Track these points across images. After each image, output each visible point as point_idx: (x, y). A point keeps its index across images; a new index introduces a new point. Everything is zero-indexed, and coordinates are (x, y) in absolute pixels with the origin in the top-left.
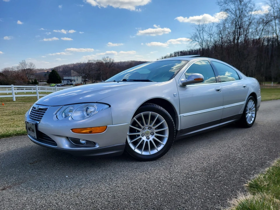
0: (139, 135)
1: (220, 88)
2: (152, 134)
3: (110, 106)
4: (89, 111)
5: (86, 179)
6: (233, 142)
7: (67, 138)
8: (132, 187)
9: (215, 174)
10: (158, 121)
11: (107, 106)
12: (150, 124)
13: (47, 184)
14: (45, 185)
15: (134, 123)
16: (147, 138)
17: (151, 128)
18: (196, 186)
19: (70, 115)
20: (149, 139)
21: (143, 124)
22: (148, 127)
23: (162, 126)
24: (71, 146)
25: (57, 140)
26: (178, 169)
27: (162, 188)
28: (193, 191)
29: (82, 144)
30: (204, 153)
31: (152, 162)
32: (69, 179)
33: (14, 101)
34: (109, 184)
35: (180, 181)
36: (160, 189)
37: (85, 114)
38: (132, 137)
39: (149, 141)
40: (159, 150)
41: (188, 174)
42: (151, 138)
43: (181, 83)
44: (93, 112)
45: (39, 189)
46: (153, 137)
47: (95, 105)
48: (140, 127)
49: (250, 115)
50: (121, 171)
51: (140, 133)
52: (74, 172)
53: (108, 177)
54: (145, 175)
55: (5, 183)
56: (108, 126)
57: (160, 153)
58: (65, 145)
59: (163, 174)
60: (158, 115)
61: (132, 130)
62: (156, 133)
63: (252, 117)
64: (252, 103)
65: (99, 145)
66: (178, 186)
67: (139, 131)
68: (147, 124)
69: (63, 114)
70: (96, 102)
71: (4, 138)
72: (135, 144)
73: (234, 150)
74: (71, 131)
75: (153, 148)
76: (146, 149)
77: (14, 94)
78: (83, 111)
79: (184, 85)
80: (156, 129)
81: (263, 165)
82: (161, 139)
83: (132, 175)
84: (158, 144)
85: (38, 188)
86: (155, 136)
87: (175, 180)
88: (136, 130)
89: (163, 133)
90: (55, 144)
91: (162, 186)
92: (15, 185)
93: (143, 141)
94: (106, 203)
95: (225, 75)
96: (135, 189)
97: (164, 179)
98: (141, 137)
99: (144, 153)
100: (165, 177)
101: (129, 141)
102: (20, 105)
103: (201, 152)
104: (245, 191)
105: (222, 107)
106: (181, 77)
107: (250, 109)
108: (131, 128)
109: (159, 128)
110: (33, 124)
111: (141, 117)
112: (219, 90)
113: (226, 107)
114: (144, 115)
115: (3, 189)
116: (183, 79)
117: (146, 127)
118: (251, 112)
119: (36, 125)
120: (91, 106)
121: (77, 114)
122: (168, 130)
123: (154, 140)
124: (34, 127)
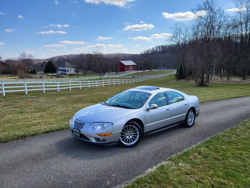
0: (125, 136)
3: (113, 124)
4: (104, 126)
5: (103, 155)
7: (95, 138)
9: (157, 154)
10: (134, 129)
11: (112, 124)
12: (130, 130)
13: (88, 157)
15: (123, 130)
17: (131, 132)
18: (148, 159)
19: (95, 127)
20: (130, 137)
21: (127, 131)
23: (136, 132)
24: (96, 141)
25: (90, 138)
26: (142, 151)
29: (100, 140)
30: (156, 144)
31: (131, 148)
32: (96, 155)
34: (113, 158)
35: (142, 157)
37: (102, 127)
38: (122, 137)
39: (130, 138)
41: (146, 154)
42: (131, 137)
43: (146, 109)
44: (106, 126)
45: (86, 159)
46: (132, 136)
47: (106, 123)
48: (126, 132)
49: (190, 120)
50: (117, 152)
51: (126, 135)
53: (112, 155)
54: (127, 154)
55: (71, 156)
56: (112, 133)
57: (135, 144)
58: (94, 141)
59: (135, 154)
60: (134, 126)
61: (122, 134)
63: (192, 121)
65: (108, 141)
66: (141, 159)
67: (125, 134)
68: (129, 130)
72: (123, 140)
73: (172, 143)
74: (97, 135)
75: (131, 142)
76: (128, 142)
77: (26, 88)
79: (148, 110)
80: (133, 133)
81: (181, 151)
82: (136, 137)
83: (122, 154)
84: (134, 140)
86: (133, 136)
87: (140, 156)
88: (124, 133)
89: (136, 135)
90: (90, 140)
91: (134, 159)
92: (76, 157)
93: (127, 138)
94: (113, 164)
98: (126, 136)
99: (127, 144)
101: (121, 139)
102: (35, 100)
105: (170, 118)
106: (146, 105)
107: (190, 117)
108: (121, 132)
109: (135, 132)
110: (78, 130)
111: (126, 127)
112: (168, 109)
113: (172, 118)
114: (127, 127)
115: (72, 159)
116: (148, 107)
117: (129, 132)
118: (191, 118)
119: (80, 131)
120: (105, 124)
121: (99, 128)
122: (139, 133)
123: (132, 138)
124: (78, 132)
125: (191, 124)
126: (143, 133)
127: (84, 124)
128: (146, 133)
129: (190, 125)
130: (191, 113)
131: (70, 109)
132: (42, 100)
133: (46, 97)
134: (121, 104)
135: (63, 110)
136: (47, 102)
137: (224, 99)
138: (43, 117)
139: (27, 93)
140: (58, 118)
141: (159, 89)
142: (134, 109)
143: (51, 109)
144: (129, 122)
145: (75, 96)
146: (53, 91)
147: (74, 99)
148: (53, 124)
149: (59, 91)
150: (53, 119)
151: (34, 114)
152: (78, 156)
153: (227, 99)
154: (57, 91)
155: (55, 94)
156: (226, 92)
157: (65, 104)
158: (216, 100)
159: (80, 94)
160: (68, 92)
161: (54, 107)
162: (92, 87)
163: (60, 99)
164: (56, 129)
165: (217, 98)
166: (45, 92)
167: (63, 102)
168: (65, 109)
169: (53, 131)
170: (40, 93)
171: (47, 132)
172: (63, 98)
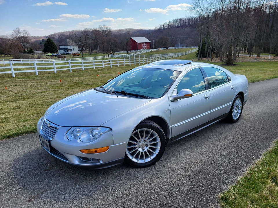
0: (136, 148)
1: (209, 95)
2: (147, 146)
3: (111, 129)
4: (94, 133)
5: (93, 189)
6: (217, 143)
7: (77, 156)
8: (130, 199)
10: (152, 135)
12: (145, 138)
13: (63, 195)
14: (61, 196)
15: (131, 138)
16: (142, 149)
17: (146, 141)
18: (180, 197)
19: (78, 135)
20: (144, 150)
21: (139, 138)
22: (143, 141)
23: (155, 140)
24: (81, 162)
25: (69, 157)
26: (167, 177)
27: (153, 200)
28: (177, 202)
30: (190, 158)
32: (80, 189)
33: (14, 77)
34: (112, 195)
35: (168, 191)
36: (151, 200)
37: (91, 135)
38: (130, 150)
39: (144, 152)
40: (152, 159)
41: (175, 183)
42: (146, 149)
43: (172, 98)
44: (97, 134)
45: (58, 200)
46: (148, 148)
47: (98, 128)
48: (136, 141)
49: (236, 111)
51: (137, 146)
52: (83, 181)
53: (111, 187)
54: (140, 184)
55: (29, 193)
56: (110, 146)
57: (154, 161)
58: (76, 162)
60: (152, 131)
61: (129, 144)
62: (150, 145)
63: (238, 112)
64: (239, 101)
65: (103, 161)
66: (166, 198)
67: (135, 144)
68: (142, 137)
69: (72, 135)
70: (100, 126)
71: (17, 136)
72: (132, 154)
73: (216, 154)
74: (80, 151)
75: (147, 156)
76: (142, 158)
77: (13, 70)
78: (89, 133)
79: (175, 99)
80: (150, 142)
81: (236, 173)
82: (154, 149)
83: (130, 185)
84: (151, 153)
85: (56, 199)
87: (164, 190)
88: (133, 143)
89: (155, 145)
90: (67, 159)
91: (153, 198)
92: (38, 196)
93: (139, 152)
95: (215, 75)
96: (132, 200)
97: (155, 190)
99: (140, 161)
100: (156, 187)
101: (127, 153)
102: (20, 84)
103: (188, 157)
104: (217, 203)
105: (209, 112)
106: (173, 92)
107: (236, 107)
108: (129, 142)
109: (153, 141)
110: (47, 140)
111: (137, 133)
112: (207, 97)
113: (213, 111)
114: (140, 131)
115: (29, 201)
116: (175, 94)
117: (142, 140)
118: (237, 109)
119: (50, 142)
120: (95, 129)
121: (84, 137)
122: (160, 142)
123: (148, 150)
124: (47, 143)
125: (237, 117)
126: (168, 139)
127: (57, 129)
128: (172, 138)
129: (236, 119)
130: (238, 102)
131: (61, 96)
132: (29, 84)
133: (38, 80)
134: (129, 90)
135: (51, 98)
136: (36, 87)
137: (264, 80)
138: (19, 108)
139: (14, 76)
140: (38, 111)
141: (190, 63)
142: (152, 98)
143: (35, 97)
144: (143, 124)
145: (74, 80)
146: (49, 73)
147: (72, 83)
148: (27, 120)
149: (56, 73)
150: (32, 112)
151: (8, 105)
152: (42, 193)
153: (267, 79)
154: (53, 72)
155: (50, 77)
156: (260, 72)
157: (57, 89)
158: (254, 82)
159: (82, 76)
160: (67, 74)
161: (40, 94)
162: (98, 68)
163: (54, 82)
164: (26, 131)
165: (253, 80)
166: (38, 74)
167: (57, 87)
168: (55, 96)
169: (20, 134)
170: (32, 76)
171: (9, 137)
172: (58, 82)
